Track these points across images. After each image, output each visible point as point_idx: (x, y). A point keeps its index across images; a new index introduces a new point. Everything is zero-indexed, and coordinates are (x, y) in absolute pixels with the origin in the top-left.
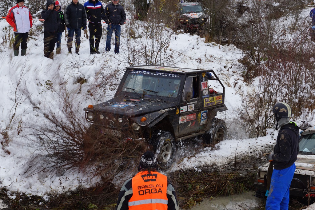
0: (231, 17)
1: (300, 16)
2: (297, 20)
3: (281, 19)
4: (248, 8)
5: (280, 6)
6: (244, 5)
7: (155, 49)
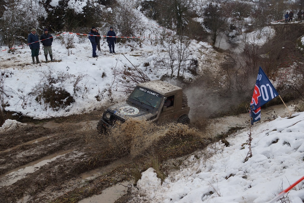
0: (227, 32)
1: (262, 30)
2: (261, 32)
3: (253, 32)
4: (236, 27)
5: (252, 25)
6: (234, 26)
7: (183, 48)
